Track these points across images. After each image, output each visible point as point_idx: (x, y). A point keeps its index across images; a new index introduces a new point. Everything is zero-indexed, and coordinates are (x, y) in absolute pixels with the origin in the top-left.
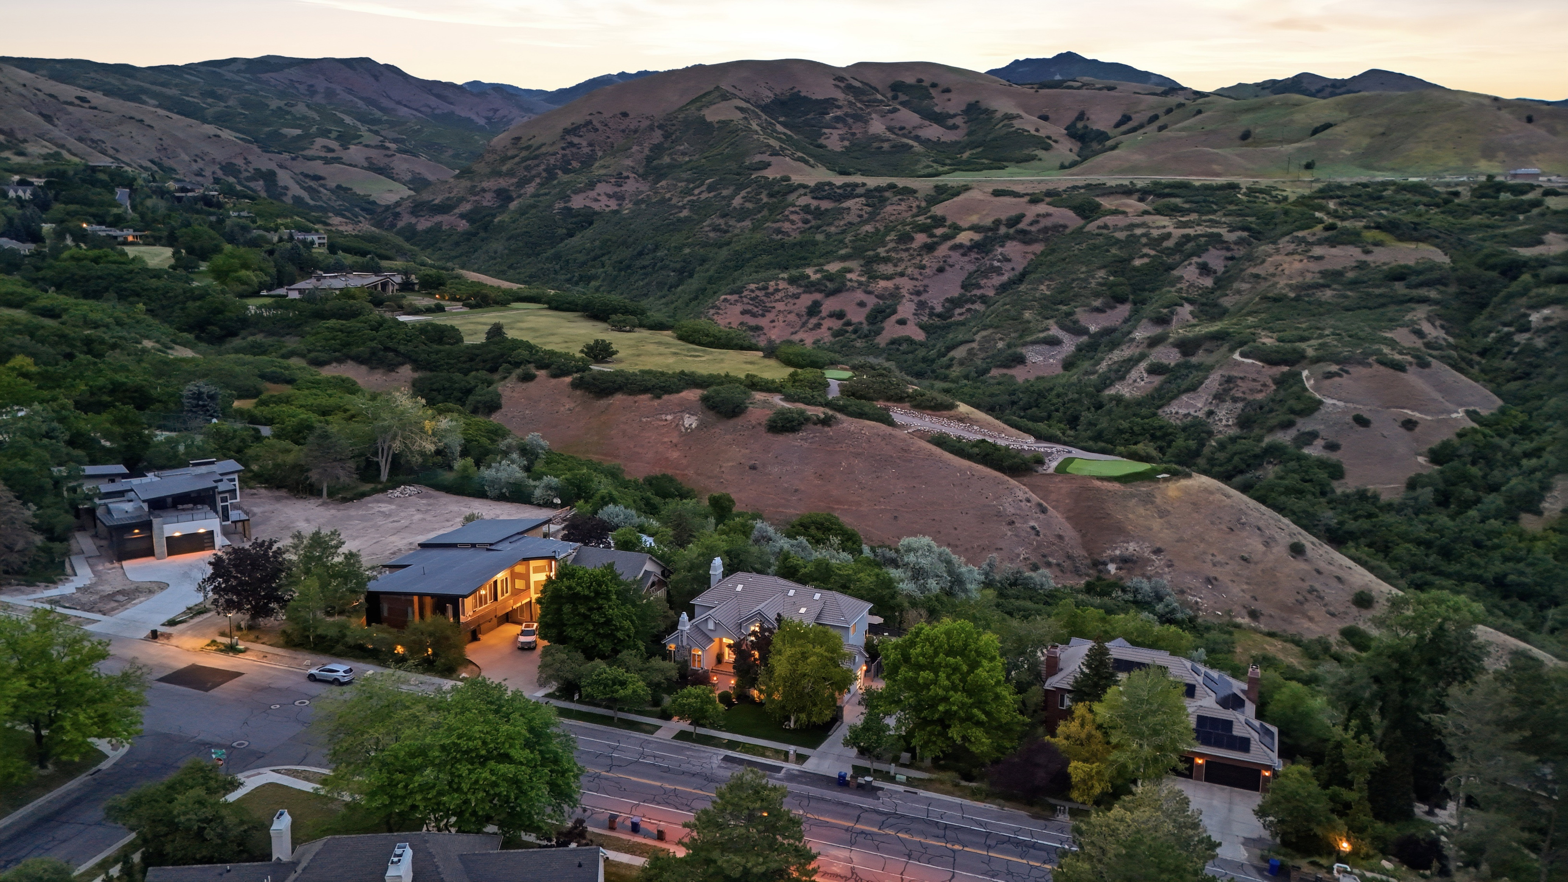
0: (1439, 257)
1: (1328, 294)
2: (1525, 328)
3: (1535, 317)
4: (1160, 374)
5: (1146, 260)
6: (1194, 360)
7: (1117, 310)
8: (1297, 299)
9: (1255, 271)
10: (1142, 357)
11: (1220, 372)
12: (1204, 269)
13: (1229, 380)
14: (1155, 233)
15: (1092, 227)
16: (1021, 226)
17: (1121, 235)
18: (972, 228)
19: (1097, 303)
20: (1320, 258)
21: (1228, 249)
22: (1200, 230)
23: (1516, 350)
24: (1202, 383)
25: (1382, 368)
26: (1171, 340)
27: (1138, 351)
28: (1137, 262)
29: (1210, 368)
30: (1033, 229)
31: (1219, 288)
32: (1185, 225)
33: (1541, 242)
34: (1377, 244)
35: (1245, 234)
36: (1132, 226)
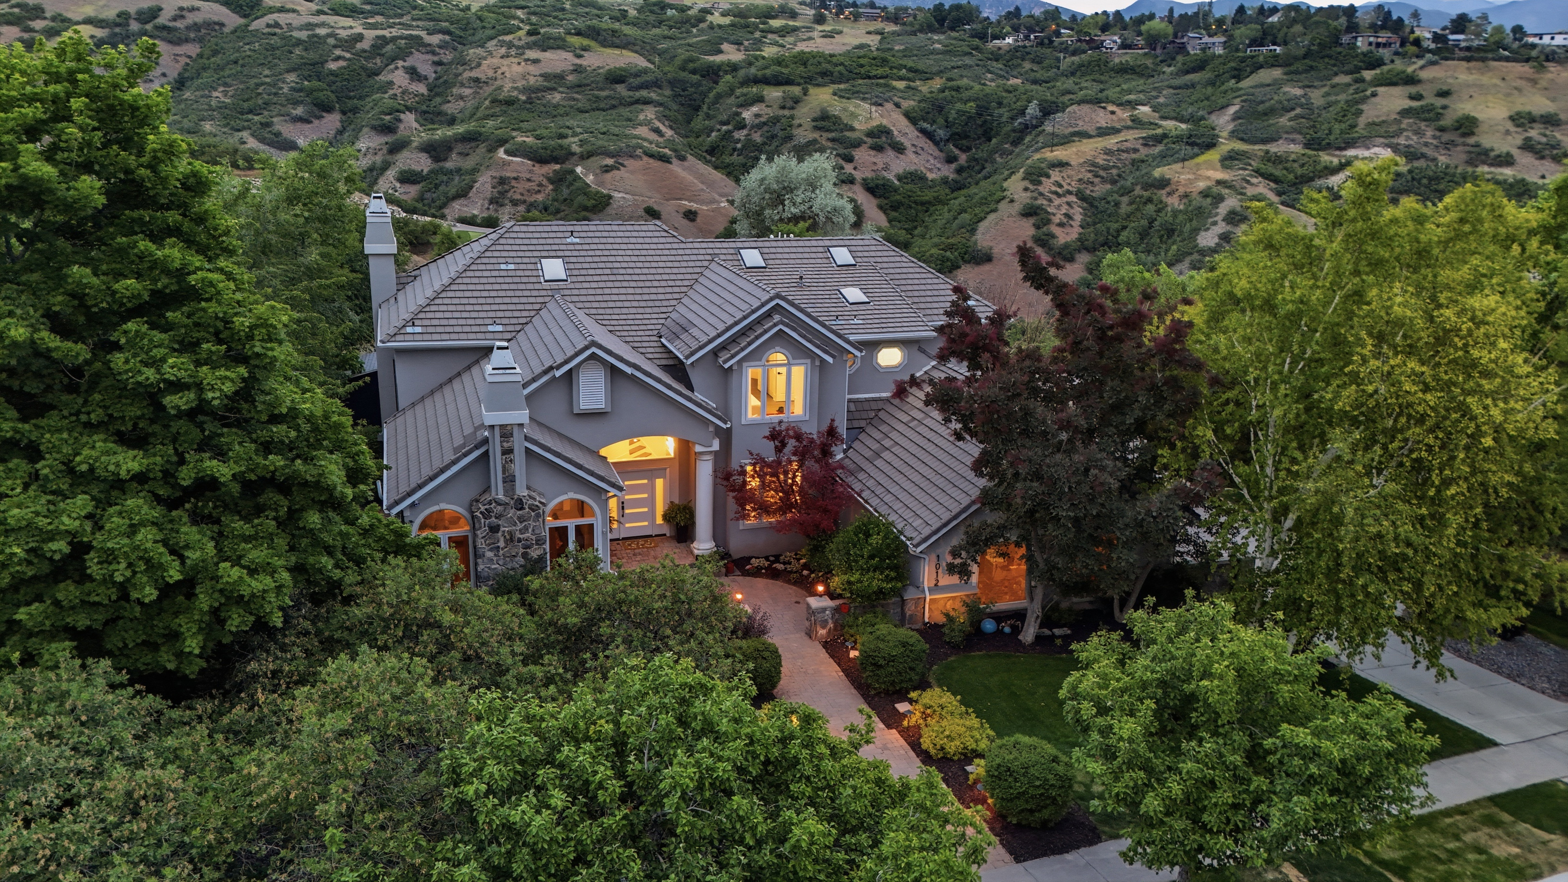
0: (642, 63)
1: (556, 97)
2: (741, 126)
3: (747, 115)
4: (414, 182)
5: (342, 63)
6: (449, 165)
7: (324, 121)
8: (530, 101)
9: (474, 74)
10: (385, 166)
11: (490, 173)
12: (414, 74)
13: (502, 181)
14: (343, 34)
15: (258, 24)
16: (161, 20)
17: (303, 35)
18: (88, 21)
19: (299, 111)
20: (536, 61)
21: (434, 53)
22: (395, 32)
23: (739, 146)
24: (471, 187)
25: (651, 161)
26: (415, 144)
27: (378, 159)
28: (333, 66)
29: (475, 171)
30: (179, 24)
31: (438, 94)
32: (374, 26)
33: (720, 52)
34: (585, 49)
35: (447, 38)
36: (309, 26)
